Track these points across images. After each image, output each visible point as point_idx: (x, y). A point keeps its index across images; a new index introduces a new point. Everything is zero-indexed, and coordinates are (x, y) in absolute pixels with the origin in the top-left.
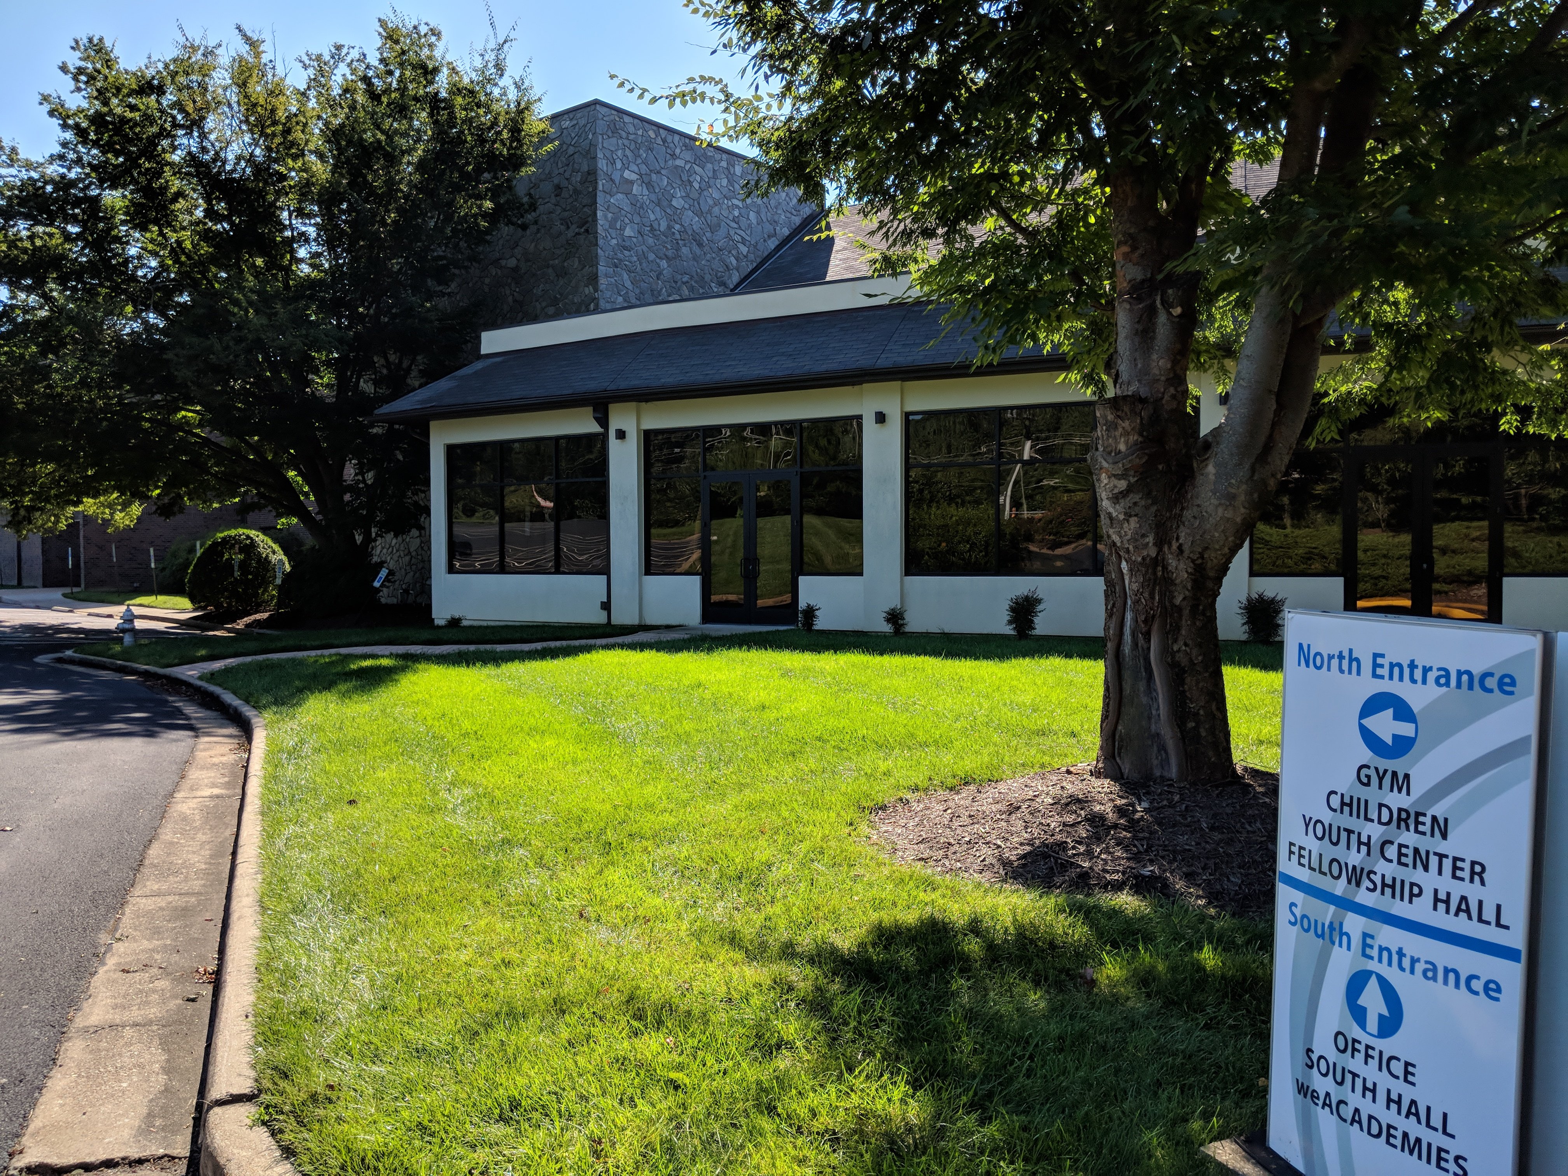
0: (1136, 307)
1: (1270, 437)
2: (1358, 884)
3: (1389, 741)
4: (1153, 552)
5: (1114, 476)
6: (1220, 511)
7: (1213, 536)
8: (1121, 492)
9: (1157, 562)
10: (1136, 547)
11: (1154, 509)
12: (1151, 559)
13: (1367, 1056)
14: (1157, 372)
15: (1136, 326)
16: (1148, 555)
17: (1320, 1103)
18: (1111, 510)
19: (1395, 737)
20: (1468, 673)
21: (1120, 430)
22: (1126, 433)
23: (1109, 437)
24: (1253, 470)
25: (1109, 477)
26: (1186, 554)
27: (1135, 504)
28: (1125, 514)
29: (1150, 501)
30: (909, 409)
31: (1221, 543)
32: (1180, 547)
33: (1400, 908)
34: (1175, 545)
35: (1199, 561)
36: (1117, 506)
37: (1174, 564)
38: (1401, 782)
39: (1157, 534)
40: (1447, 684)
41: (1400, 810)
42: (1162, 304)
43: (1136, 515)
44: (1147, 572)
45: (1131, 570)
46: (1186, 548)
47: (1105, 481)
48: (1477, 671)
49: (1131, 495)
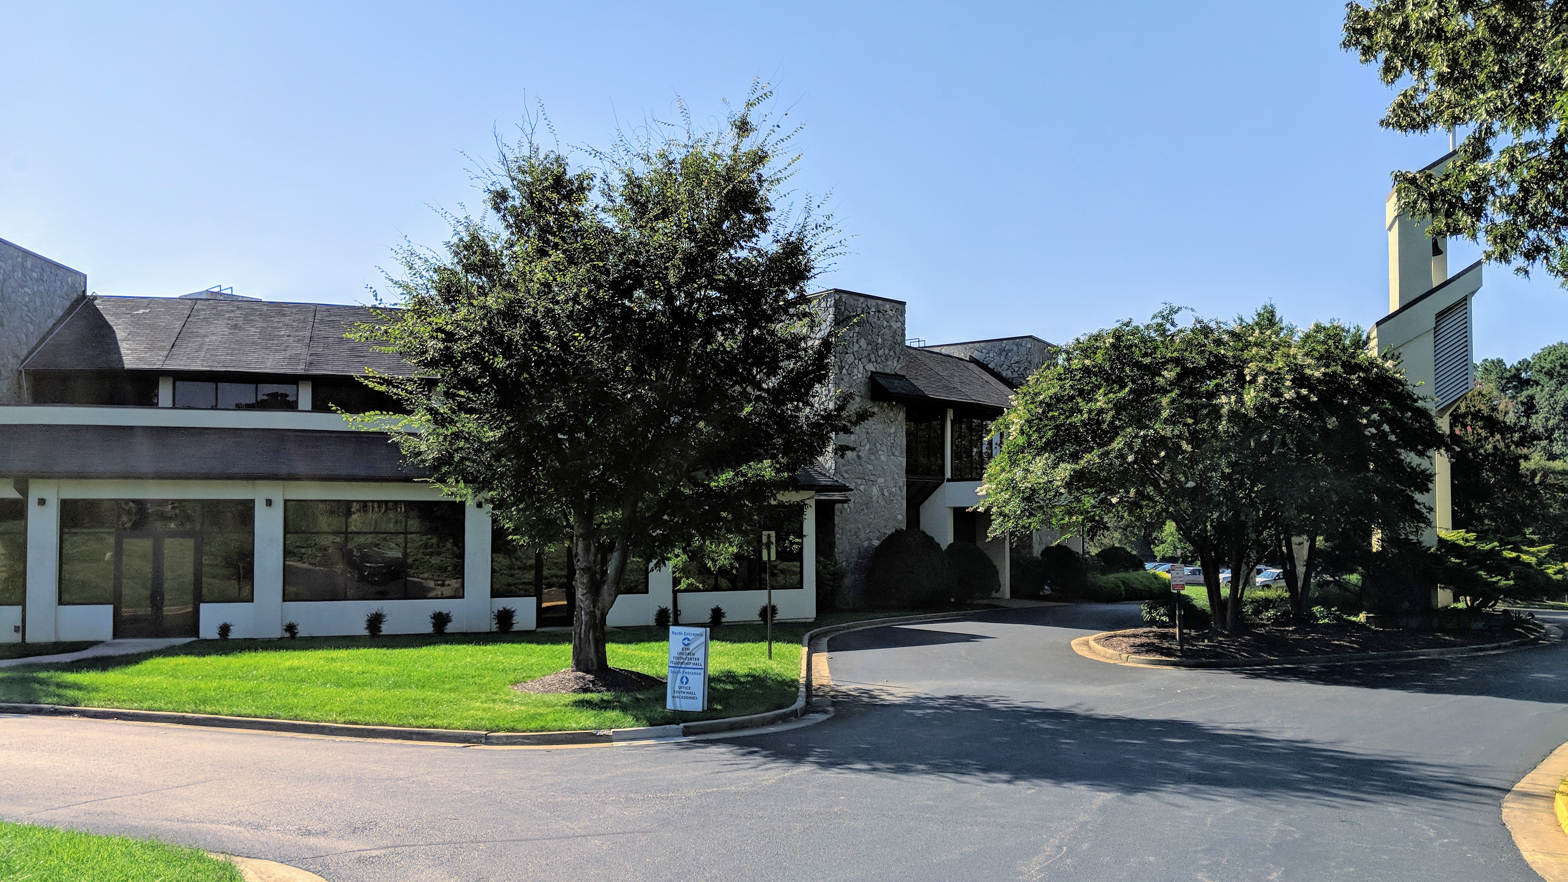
4: (592, 609)
30: (288, 498)
38: (688, 649)
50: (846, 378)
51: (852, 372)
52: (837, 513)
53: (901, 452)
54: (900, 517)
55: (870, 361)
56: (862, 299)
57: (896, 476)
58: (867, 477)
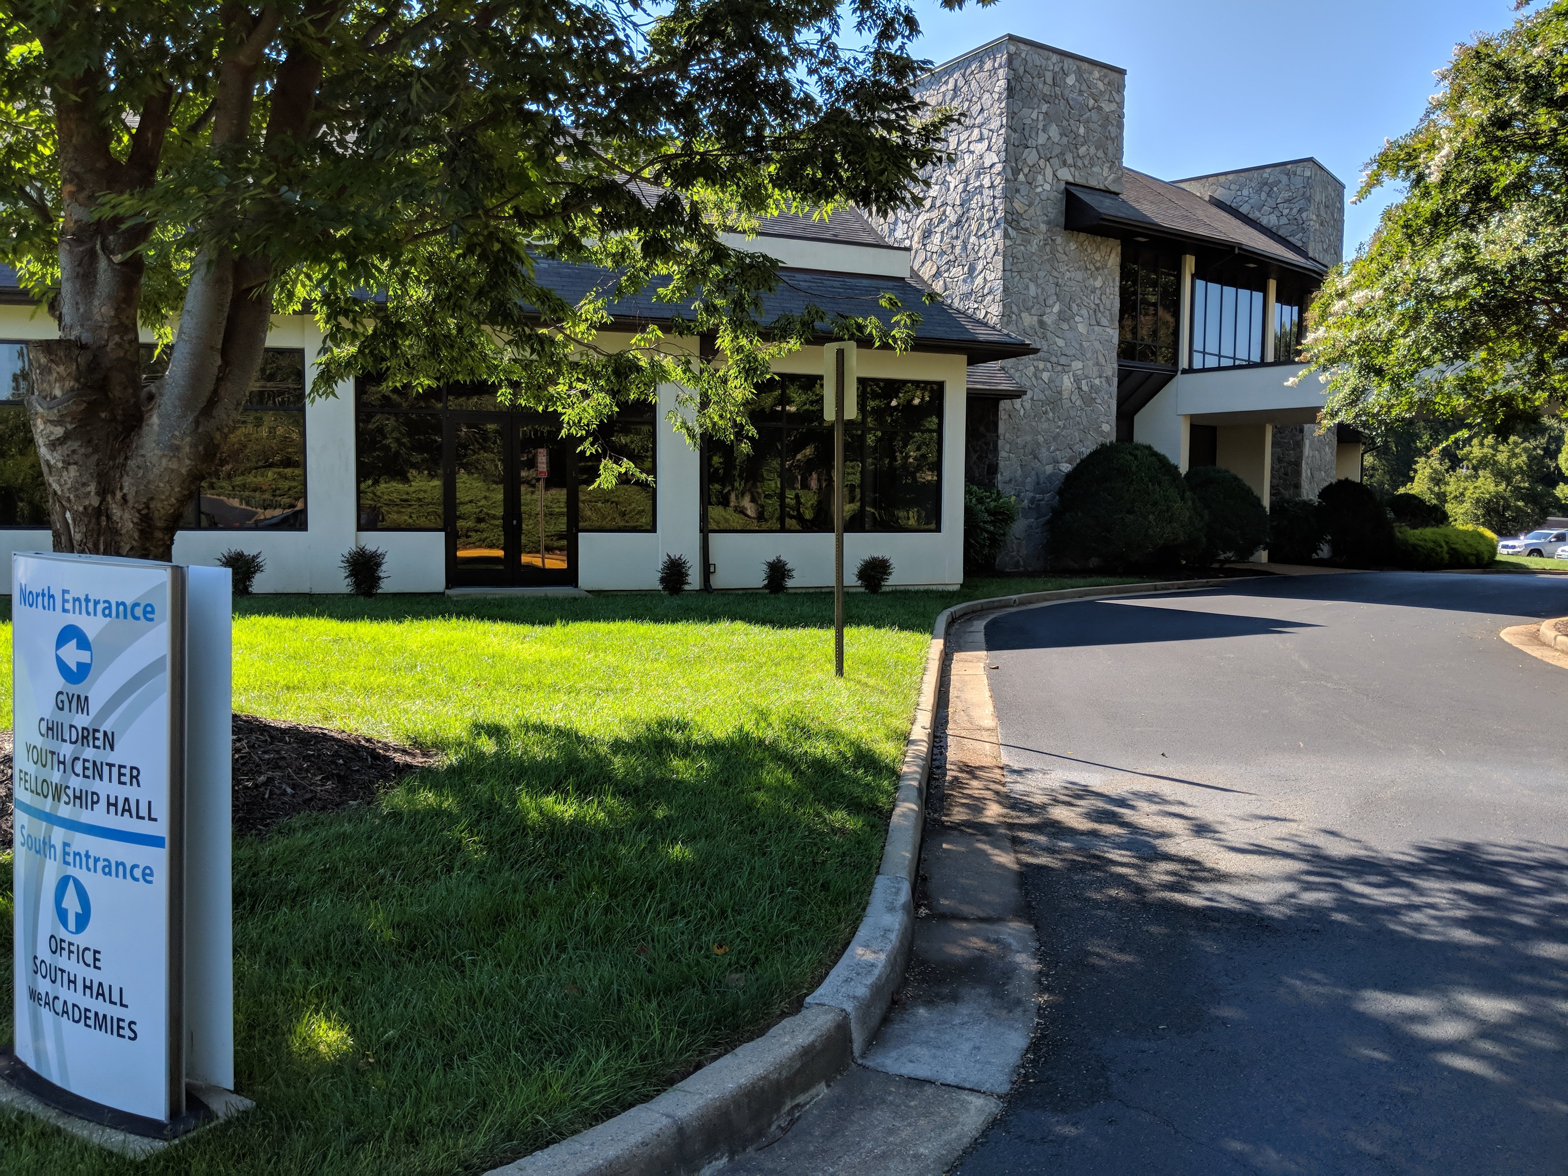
0: (76, 250)
1: (215, 392)
2: (59, 800)
3: (74, 668)
4: (95, 501)
5: (51, 422)
6: (164, 461)
7: (158, 486)
8: (58, 439)
9: (101, 512)
10: (77, 496)
11: (95, 458)
12: (94, 508)
13: (70, 952)
14: (99, 319)
15: (78, 269)
16: (90, 505)
17: (43, 1003)
18: (49, 457)
19: (79, 664)
20: (123, 604)
21: (55, 375)
22: (60, 379)
23: (43, 381)
24: (197, 423)
25: (45, 423)
26: (130, 504)
27: (74, 451)
28: (64, 462)
29: (90, 450)
31: (167, 493)
32: (124, 497)
33: (86, 817)
34: (119, 495)
35: (144, 512)
36: (55, 454)
37: (119, 514)
38: (82, 703)
39: (99, 483)
40: (110, 615)
41: (83, 729)
42: (103, 248)
43: (76, 463)
44: (90, 522)
45: (74, 520)
46: (130, 497)
47: (41, 427)
48: (129, 602)
49: (69, 443)
50: (1024, 190)
51: (1034, 179)
52: (1003, 415)
53: (1111, 320)
54: (1106, 428)
55: (1064, 163)
56: (1055, 58)
57: (1102, 360)
58: (1054, 359)
